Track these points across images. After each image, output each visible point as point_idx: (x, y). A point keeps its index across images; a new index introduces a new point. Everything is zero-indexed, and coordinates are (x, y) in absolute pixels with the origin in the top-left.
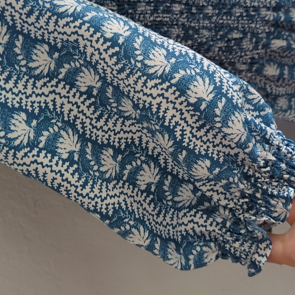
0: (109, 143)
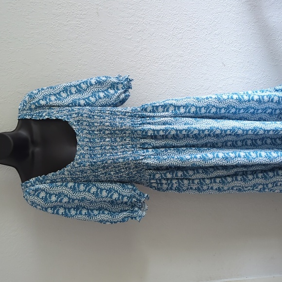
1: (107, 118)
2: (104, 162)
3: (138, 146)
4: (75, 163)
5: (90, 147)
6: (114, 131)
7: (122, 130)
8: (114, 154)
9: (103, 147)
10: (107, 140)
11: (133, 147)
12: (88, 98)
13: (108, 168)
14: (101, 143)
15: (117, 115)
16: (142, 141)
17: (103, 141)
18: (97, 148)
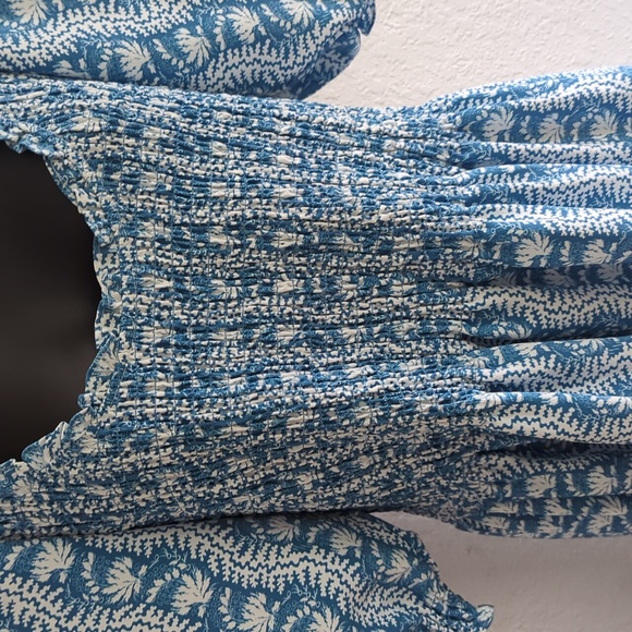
0: (260, 586)
1: (282, 157)
2: (268, 423)
3: (456, 327)
4: (80, 431)
5: (180, 329)
6: (328, 235)
7: (370, 233)
8: (324, 374)
9: (257, 333)
10: (284, 286)
11: (427, 335)
12: (168, 37)
13: (281, 452)
14: (249, 306)
15: (336, 146)
16: (478, 299)
17: (262, 295)
18: (222, 335)
